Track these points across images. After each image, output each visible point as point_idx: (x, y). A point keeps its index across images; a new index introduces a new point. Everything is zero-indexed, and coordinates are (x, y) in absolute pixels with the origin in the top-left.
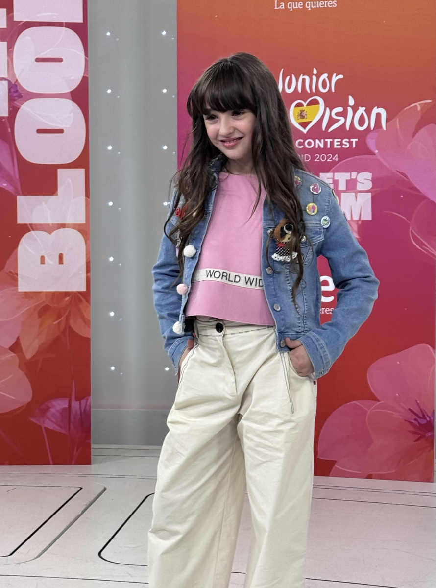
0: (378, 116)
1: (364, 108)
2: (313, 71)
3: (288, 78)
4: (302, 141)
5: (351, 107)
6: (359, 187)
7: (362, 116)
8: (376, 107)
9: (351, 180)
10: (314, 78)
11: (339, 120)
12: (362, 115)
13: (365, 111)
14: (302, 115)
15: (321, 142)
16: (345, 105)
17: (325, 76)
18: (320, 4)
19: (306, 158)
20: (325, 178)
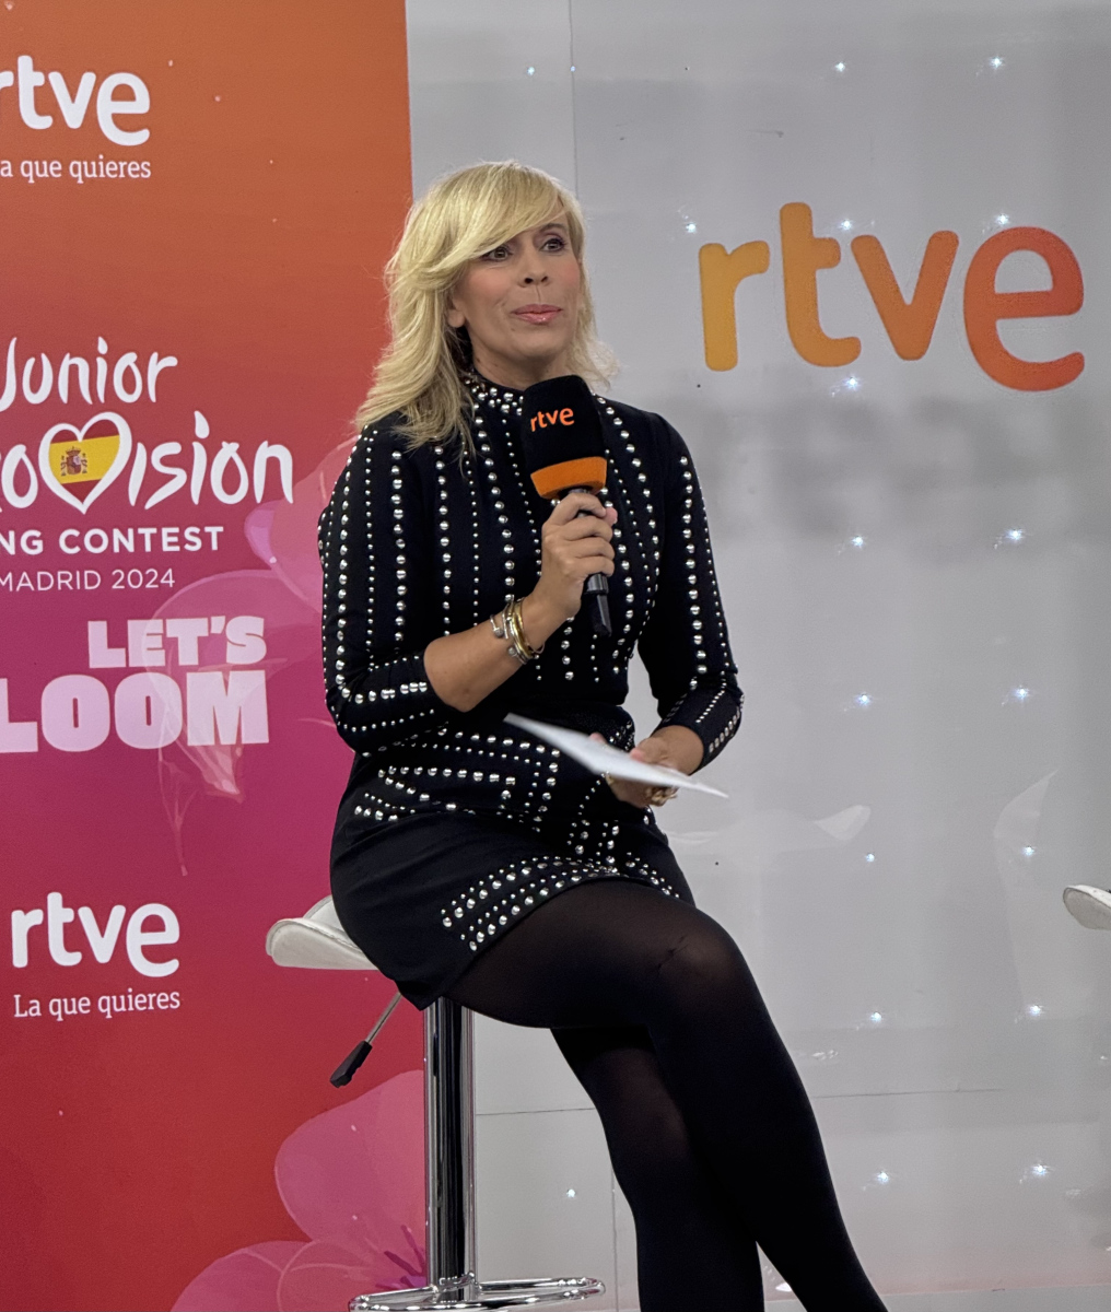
0: (273, 464)
1: (235, 446)
2: (97, 343)
3: (30, 363)
4: (76, 533)
5: (201, 441)
6: (233, 655)
7: (231, 468)
8: (266, 443)
9: (212, 636)
10: (102, 364)
11: (172, 477)
12: (231, 461)
13: (239, 452)
14: (72, 463)
15: (126, 535)
16: (187, 437)
17: (129, 359)
18: (108, 170)
19: (88, 581)
20: (144, 635)
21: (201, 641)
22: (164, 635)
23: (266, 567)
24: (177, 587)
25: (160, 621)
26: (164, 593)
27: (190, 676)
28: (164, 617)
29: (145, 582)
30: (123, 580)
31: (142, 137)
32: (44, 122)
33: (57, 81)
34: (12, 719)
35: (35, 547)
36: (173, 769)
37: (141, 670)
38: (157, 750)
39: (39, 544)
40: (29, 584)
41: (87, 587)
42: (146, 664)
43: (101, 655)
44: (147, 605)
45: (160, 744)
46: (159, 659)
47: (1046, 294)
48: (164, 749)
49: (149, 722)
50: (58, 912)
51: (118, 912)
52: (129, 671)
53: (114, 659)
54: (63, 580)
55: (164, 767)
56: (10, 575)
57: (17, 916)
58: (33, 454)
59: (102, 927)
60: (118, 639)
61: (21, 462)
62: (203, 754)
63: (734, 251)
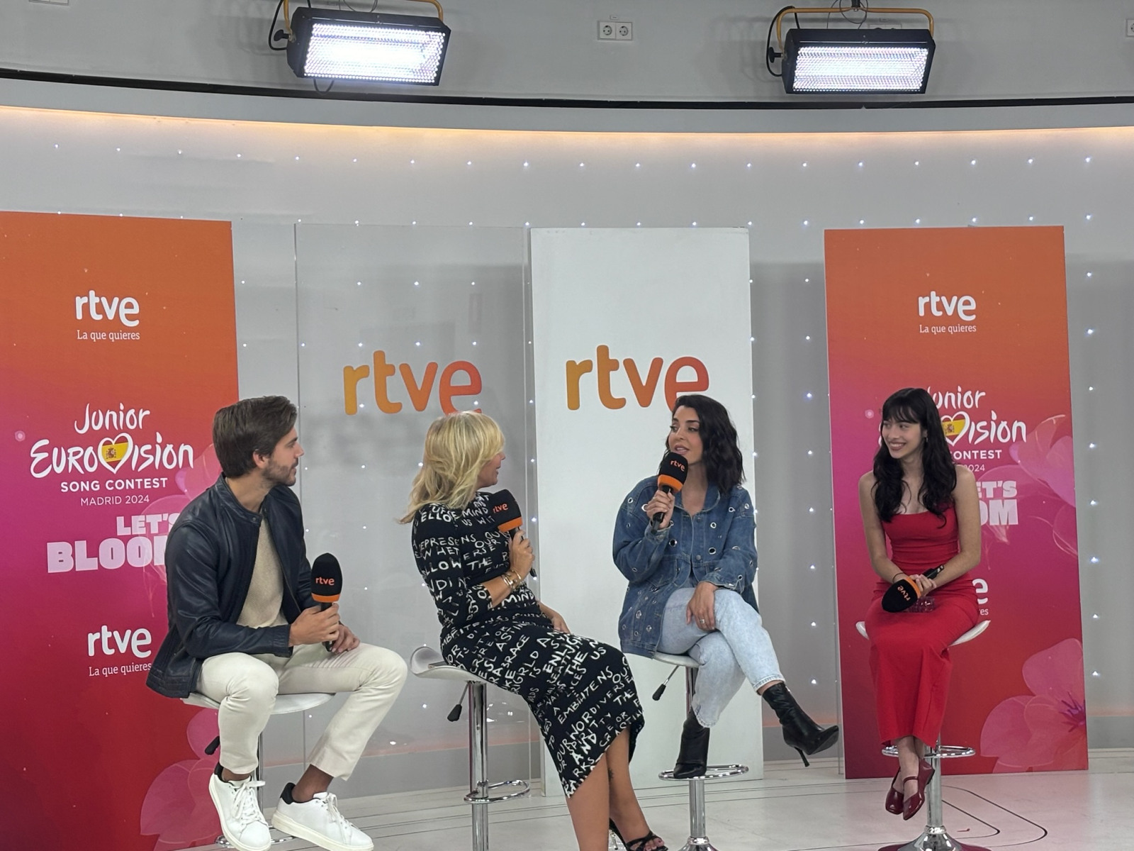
0: (186, 453)
1: (172, 446)
2: (119, 405)
3: (95, 413)
4: (112, 481)
5: (159, 444)
7: (170, 454)
8: (183, 445)
9: (163, 522)
10: (122, 414)
11: (148, 458)
12: (170, 452)
13: (173, 448)
14: (110, 454)
15: (131, 482)
16: (154, 443)
17: (132, 412)
18: (124, 336)
19: (117, 500)
20: (137, 521)
21: (159, 523)
22: (145, 521)
23: (183, 493)
24: (150, 502)
25: (144, 516)
26: (146, 504)
27: (155, 538)
28: (145, 514)
29: (138, 500)
30: (130, 500)
31: (136, 323)
32: (99, 317)
33: (104, 300)
34: (88, 557)
35: (96, 488)
36: (149, 574)
37: (137, 536)
38: (142, 568)
39: (98, 486)
40: (94, 502)
41: (116, 503)
42: (139, 533)
43: (122, 530)
44: (139, 510)
45: (144, 565)
46: (143, 531)
47: (469, 386)
48: (146, 567)
49: (140, 557)
50: (106, 633)
51: (128, 632)
52: (132, 536)
53: (126, 532)
54: (108, 500)
55: (146, 574)
56: (87, 499)
57: (90, 635)
58: (96, 450)
59: (122, 638)
60: (128, 524)
61: (91, 453)
62: (160, 568)
63: (357, 369)
